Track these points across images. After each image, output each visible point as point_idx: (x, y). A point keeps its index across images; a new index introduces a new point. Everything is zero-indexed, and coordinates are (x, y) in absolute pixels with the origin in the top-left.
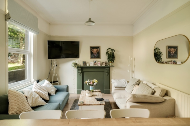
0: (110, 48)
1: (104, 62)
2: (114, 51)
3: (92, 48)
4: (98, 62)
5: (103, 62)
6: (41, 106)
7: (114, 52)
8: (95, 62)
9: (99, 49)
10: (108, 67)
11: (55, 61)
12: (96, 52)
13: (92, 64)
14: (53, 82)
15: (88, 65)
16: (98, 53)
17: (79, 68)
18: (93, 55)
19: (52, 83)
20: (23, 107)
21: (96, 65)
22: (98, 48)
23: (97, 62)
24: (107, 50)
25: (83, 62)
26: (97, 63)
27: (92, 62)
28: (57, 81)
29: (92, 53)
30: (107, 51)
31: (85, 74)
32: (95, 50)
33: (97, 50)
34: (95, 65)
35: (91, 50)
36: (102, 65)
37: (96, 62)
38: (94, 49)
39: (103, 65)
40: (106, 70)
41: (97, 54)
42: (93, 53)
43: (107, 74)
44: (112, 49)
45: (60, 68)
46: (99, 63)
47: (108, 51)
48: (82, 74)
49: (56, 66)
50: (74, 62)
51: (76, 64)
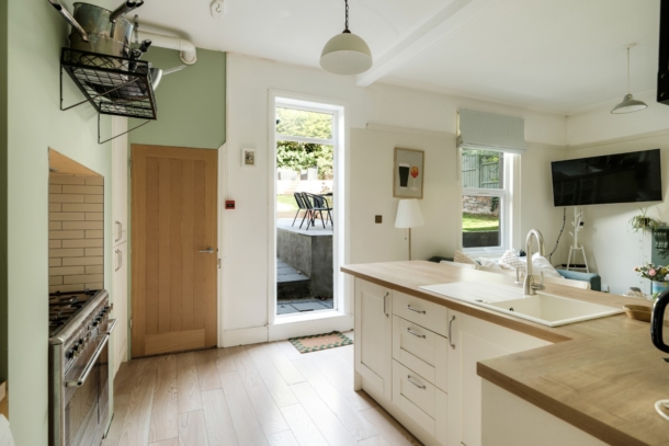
11: (576, 212)
14: (572, 265)
17: (659, 234)
19: (568, 268)
28: (584, 266)
49: (582, 224)
50: (639, 213)
51: (645, 222)
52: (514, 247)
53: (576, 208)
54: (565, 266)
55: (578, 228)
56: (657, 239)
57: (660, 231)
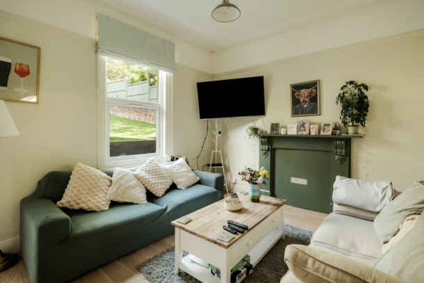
0: (351, 83)
1: (329, 125)
2: (366, 88)
3: (296, 88)
4: (311, 124)
5: (325, 125)
6: (132, 204)
7: (363, 90)
8: (303, 125)
9: (316, 89)
10: (341, 139)
11: (217, 122)
12: (307, 97)
13: (293, 131)
14: (213, 165)
15: (282, 132)
16: (314, 99)
17: (263, 140)
18: (298, 106)
19: (211, 167)
20: (85, 198)
21: (305, 133)
22: (313, 85)
23: (307, 126)
24: (342, 89)
25: (272, 125)
26: (307, 128)
27: (292, 125)
28: (221, 165)
29: (295, 101)
30: (342, 92)
31: (278, 153)
32: (304, 92)
33: (311, 92)
34: (300, 133)
35: (293, 93)
36: (322, 133)
37: (304, 123)
38: (302, 91)
39: (325, 134)
40: (337, 148)
41: (309, 104)
42: (299, 100)
43: (341, 160)
44: (359, 83)
45: (229, 138)
46: (312, 126)
47: (345, 90)
48: (269, 153)
49: (220, 133)
50: (252, 125)
51: (255, 130)
52: (167, 153)
53: (216, 120)
54: (209, 165)
55: (217, 136)
56: (262, 143)
57: (263, 137)
